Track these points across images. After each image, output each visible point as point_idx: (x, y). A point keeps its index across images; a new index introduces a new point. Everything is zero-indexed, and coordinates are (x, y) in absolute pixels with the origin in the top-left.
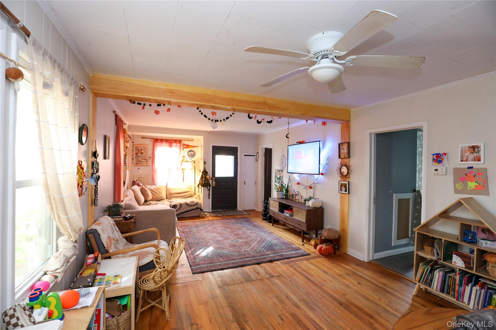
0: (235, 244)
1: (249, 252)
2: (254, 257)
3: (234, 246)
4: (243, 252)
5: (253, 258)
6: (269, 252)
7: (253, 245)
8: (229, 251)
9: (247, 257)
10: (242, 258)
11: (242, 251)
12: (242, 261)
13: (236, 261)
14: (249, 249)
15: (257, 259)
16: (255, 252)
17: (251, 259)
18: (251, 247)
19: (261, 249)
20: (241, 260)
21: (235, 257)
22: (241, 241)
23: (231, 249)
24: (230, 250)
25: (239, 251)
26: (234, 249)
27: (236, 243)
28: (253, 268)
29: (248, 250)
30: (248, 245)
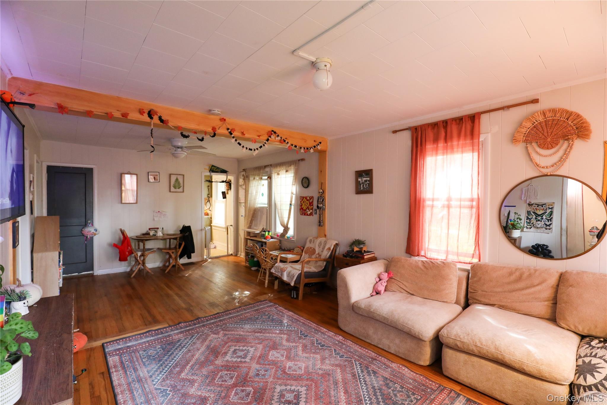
0: (239, 344)
1: (211, 332)
2: (203, 326)
3: (240, 340)
4: (220, 330)
5: (205, 323)
6: (176, 337)
7: (203, 349)
8: (243, 328)
9: (213, 323)
10: (221, 321)
11: (222, 332)
12: (220, 317)
13: (228, 317)
14: (210, 338)
15: (199, 323)
16: (201, 333)
17: (208, 322)
18: (207, 343)
19: (188, 342)
20: (221, 319)
21: (230, 321)
22: (228, 358)
23: (242, 333)
24: (242, 330)
25: (226, 331)
26: (236, 333)
27: (237, 348)
28: (206, 313)
29: (212, 335)
30: (212, 346)
